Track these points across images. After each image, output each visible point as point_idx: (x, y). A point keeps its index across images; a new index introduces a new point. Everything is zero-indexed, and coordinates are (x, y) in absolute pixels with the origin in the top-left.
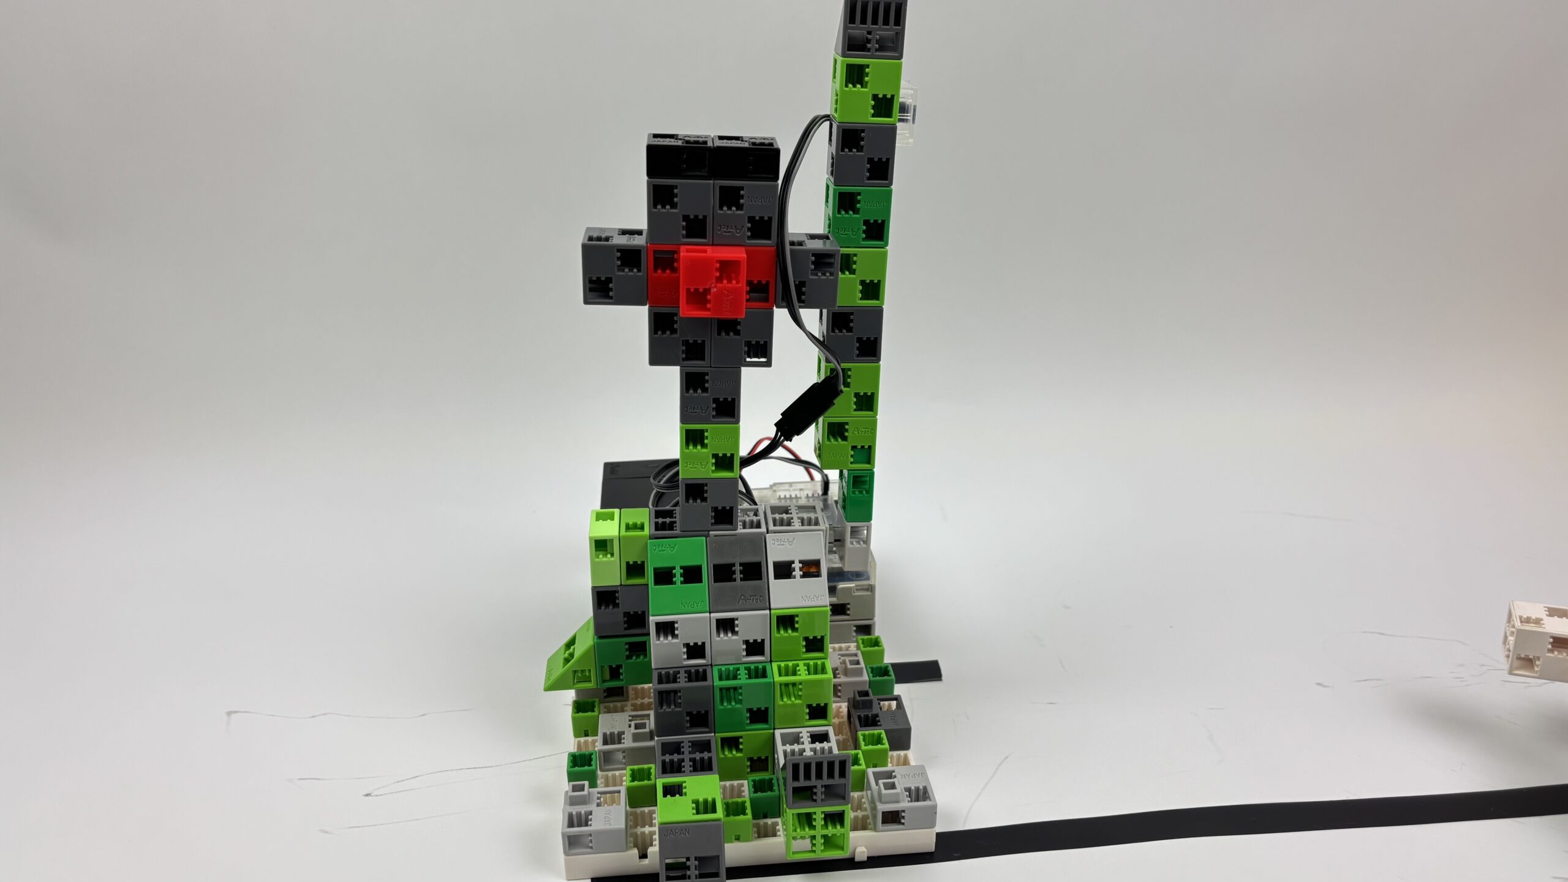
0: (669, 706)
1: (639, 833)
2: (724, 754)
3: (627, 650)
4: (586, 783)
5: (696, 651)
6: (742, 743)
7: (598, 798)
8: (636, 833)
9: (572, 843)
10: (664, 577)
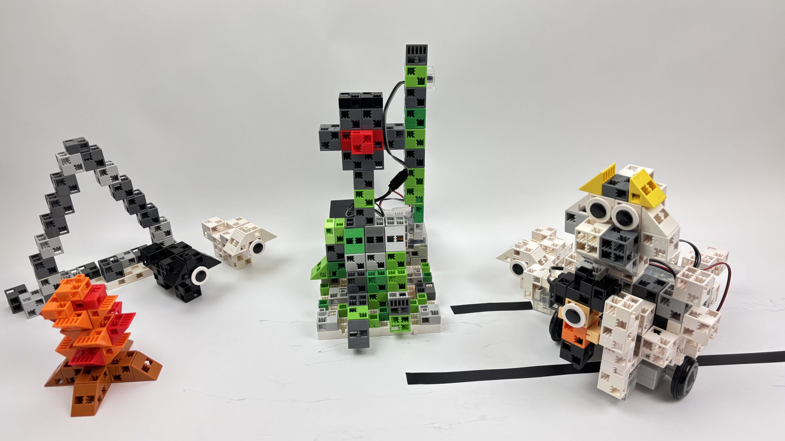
0: (352, 284)
1: (342, 325)
2: (371, 300)
3: (338, 266)
4: (325, 309)
5: (361, 266)
6: (377, 297)
7: (329, 314)
8: (341, 325)
9: (320, 327)
10: (350, 241)
